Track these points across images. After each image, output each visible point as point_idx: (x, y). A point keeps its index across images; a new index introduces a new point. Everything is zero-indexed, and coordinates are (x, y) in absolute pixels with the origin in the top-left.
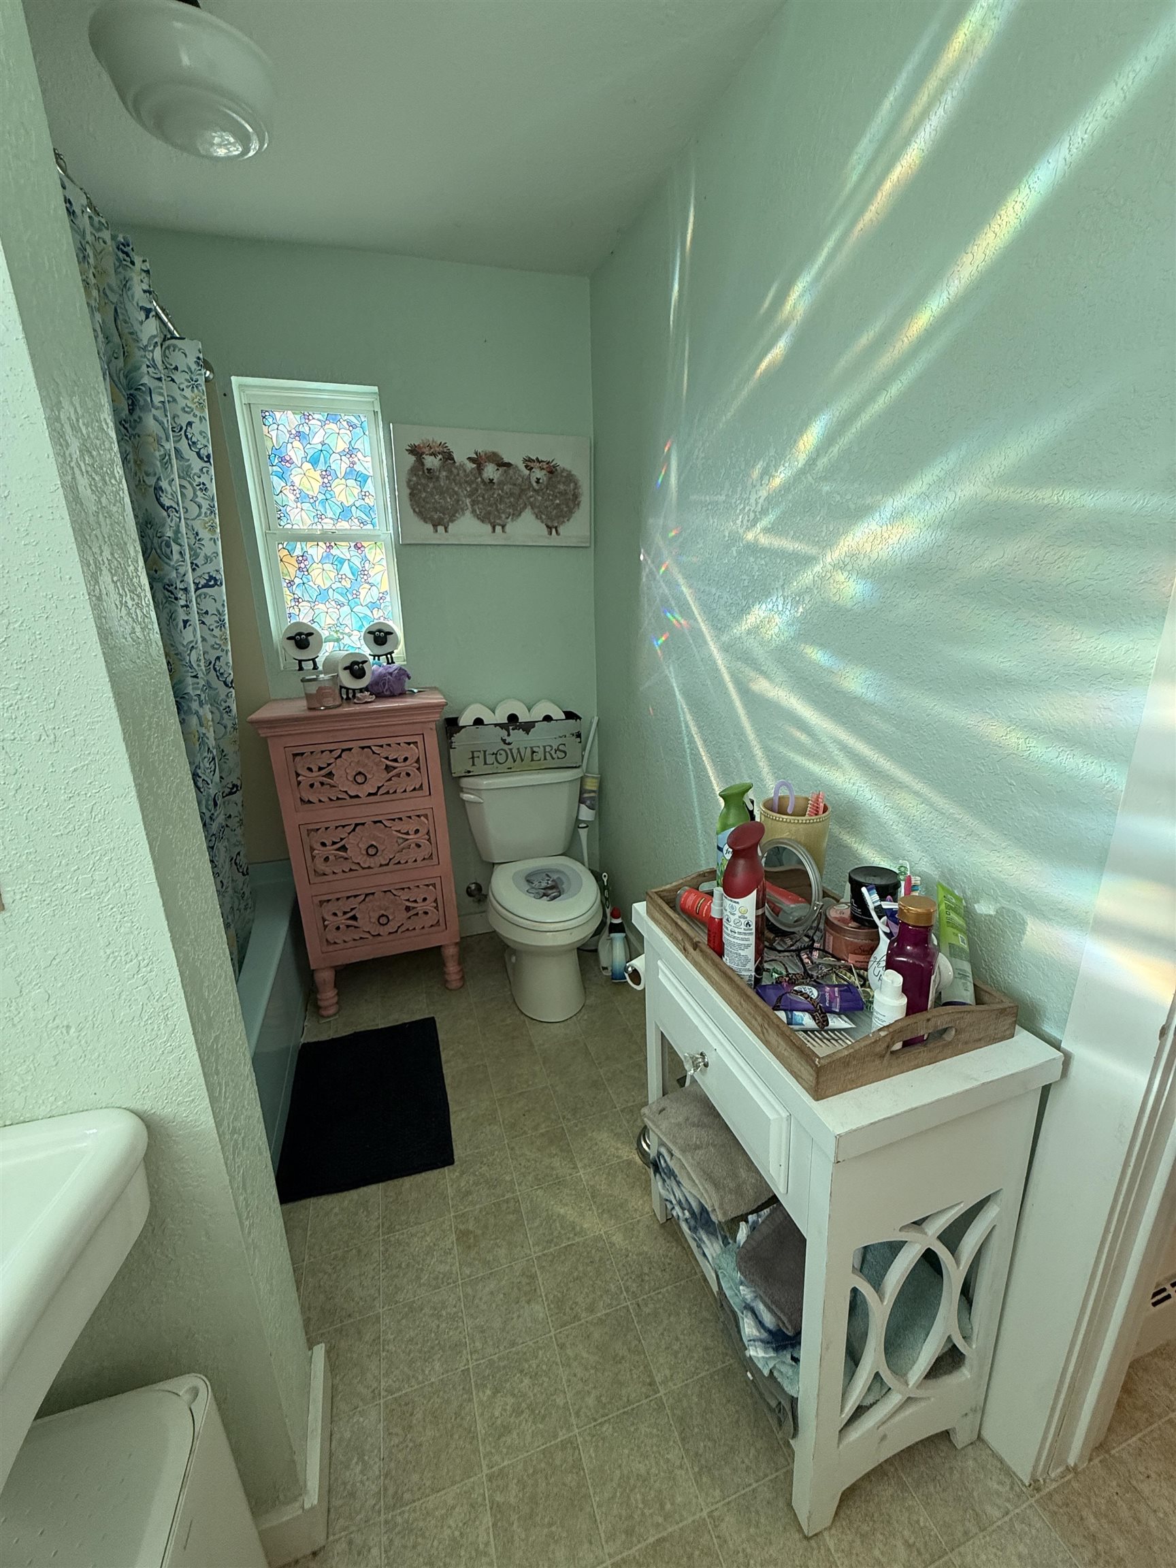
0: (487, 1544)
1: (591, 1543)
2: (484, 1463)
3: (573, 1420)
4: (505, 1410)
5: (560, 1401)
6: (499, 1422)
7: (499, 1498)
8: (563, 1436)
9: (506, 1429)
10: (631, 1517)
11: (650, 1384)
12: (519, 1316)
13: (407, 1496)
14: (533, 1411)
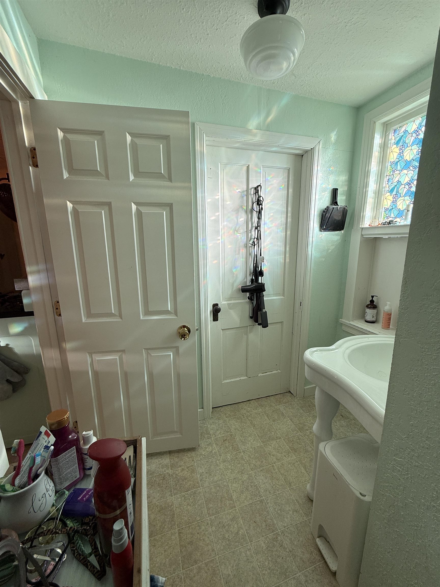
0: (233, 492)
1: (206, 491)
2: (237, 510)
3: (209, 522)
4: (233, 526)
5: (214, 528)
6: (235, 522)
7: (232, 502)
8: (213, 517)
9: (232, 520)
10: (194, 496)
11: (181, 533)
12: (233, 567)
13: (259, 503)
14: (223, 525)
